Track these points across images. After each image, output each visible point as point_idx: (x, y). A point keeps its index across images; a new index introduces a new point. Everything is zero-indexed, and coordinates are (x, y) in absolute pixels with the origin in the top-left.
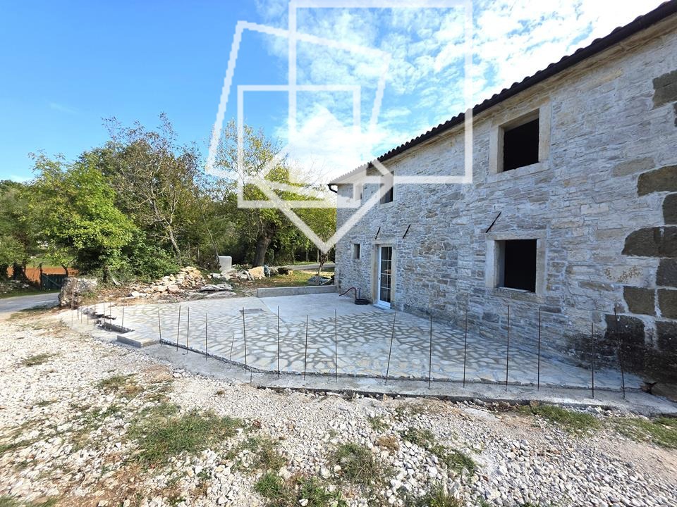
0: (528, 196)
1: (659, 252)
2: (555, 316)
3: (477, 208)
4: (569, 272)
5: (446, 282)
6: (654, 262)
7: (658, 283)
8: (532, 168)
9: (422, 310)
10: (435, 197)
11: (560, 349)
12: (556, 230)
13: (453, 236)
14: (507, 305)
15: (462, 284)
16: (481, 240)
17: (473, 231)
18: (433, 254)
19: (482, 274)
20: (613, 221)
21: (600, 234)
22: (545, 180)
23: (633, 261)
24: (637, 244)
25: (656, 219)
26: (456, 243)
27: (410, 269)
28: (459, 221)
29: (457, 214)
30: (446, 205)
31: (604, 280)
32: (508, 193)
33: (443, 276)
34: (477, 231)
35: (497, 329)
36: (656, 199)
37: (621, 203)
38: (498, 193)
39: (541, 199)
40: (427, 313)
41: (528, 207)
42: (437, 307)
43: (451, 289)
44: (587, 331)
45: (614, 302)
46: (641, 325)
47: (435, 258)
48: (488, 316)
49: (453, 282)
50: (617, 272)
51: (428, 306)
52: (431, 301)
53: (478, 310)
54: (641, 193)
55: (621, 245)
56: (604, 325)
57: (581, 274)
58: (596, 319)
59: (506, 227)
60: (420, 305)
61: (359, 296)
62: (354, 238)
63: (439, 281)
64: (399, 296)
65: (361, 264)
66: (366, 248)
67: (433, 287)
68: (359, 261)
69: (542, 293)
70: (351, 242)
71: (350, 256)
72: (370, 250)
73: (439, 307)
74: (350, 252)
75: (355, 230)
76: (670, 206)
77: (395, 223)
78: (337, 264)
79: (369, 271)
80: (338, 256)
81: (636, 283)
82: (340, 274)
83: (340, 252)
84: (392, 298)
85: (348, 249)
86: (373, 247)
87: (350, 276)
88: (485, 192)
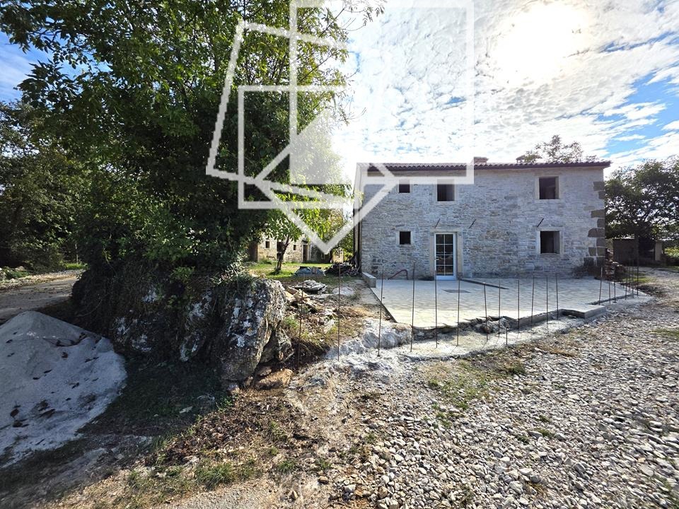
0: (555, 212)
1: (597, 236)
2: (568, 261)
3: (529, 214)
4: (572, 244)
5: (510, 254)
6: (595, 239)
7: (597, 245)
8: (556, 201)
9: (491, 274)
10: (497, 205)
11: (569, 274)
12: (567, 228)
13: (514, 228)
14: (547, 262)
15: (522, 254)
16: (533, 230)
17: (528, 226)
18: (498, 238)
19: (534, 248)
20: (585, 226)
21: (582, 230)
22: (562, 207)
23: (591, 239)
24: (592, 233)
25: (596, 226)
26: (517, 232)
27: (477, 248)
28: (518, 220)
29: (516, 216)
30: (507, 211)
31: (583, 246)
32: (545, 210)
33: (508, 251)
34: (531, 226)
35: (542, 273)
36: (596, 219)
37: (587, 220)
38: (540, 209)
39: (561, 215)
40: (496, 274)
41: (556, 217)
42: (503, 269)
43: (514, 257)
44: (578, 265)
45: (586, 253)
46: (593, 259)
47: (501, 240)
48: (537, 268)
49: (516, 254)
50: (587, 243)
51: (496, 269)
52: (499, 266)
53: (532, 266)
54: (592, 217)
55: (587, 234)
56: (583, 262)
57: (576, 244)
58: (581, 260)
59: (546, 225)
60: (488, 270)
61: (413, 276)
62: (401, 225)
63: (504, 254)
64: (467, 268)
65: (413, 248)
66: (420, 235)
67: (499, 258)
68: (410, 246)
69: (562, 253)
70: (394, 229)
71: (394, 241)
72: (427, 237)
73: (505, 269)
74: (393, 238)
75: (400, 219)
76: (599, 222)
77: (457, 217)
78: (367, 251)
79: (426, 254)
80: (368, 243)
81: (591, 246)
82: (374, 260)
83: (373, 239)
84: (459, 271)
85: (390, 236)
86: (432, 234)
87: (395, 260)
88: (533, 207)
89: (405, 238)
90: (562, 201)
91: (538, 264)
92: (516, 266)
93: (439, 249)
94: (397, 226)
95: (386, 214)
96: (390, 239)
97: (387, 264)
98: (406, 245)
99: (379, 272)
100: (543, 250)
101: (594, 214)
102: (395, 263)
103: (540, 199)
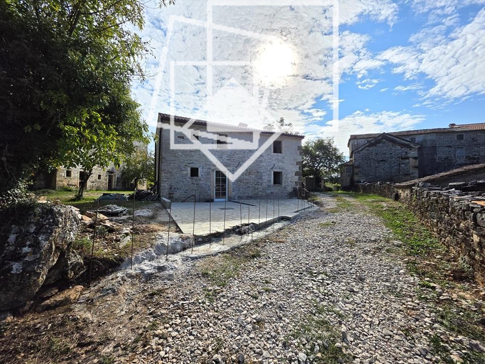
0: (280, 161)
2: (286, 189)
3: (268, 161)
4: (288, 179)
5: (258, 185)
6: (298, 177)
7: (299, 180)
8: (281, 154)
9: (248, 197)
11: (287, 196)
12: (286, 170)
13: (260, 169)
14: (276, 189)
15: (264, 184)
16: (270, 171)
17: (267, 168)
18: (252, 175)
19: (270, 181)
20: (293, 169)
21: (292, 172)
22: (284, 158)
23: (296, 177)
24: (297, 174)
25: (298, 170)
26: (262, 171)
28: (262, 164)
29: (261, 161)
31: (292, 180)
32: (276, 159)
33: (257, 183)
34: (269, 168)
35: (274, 196)
36: (298, 166)
37: (294, 166)
38: (273, 159)
39: (283, 163)
40: (251, 197)
41: (281, 164)
42: (254, 194)
43: (260, 186)
44: (290, 191)
45: (294, 185)
46: (296, 188)
48: (272, 193)
49: (261, 184)
50: (294, 179)
51: (251, 194)
52: (252, 192)
53: (269, 192)
54: (297, 165)
55: (294, 174)
56: (293, 189)
57: (290, 180)
58: (291, 188)
59: (276, 168)
60: (246, 195)
61: (199, 199)
62: (192, 163)
63: (255, 185)
64: (234, 193)
65: (200, 180)
66: (205, 170)
67: (253, 187)
68: (198, 178)
69: (283, 184)
70: (186, 165)
71: (186, 174)
72: (210, 172)
73: (256, 194)
74: (186, 172)
75: (191, 159)
76: (299, 167)
77: (228, 160)
78: (165, 181)
79: (209, 184)
80: (166, 175)
81: (296, 181)
82: (171, 188)
83: (170, 172)
84: (229, 195)
85: (184, 170)
86: (213, 170)
87: (187, 188)
88: (270, 157)
89: (194, 172)
90: (284, 155)
91: (272, 191)
92: (261, 192)
93: (217, 180)
94: (189, 163)
95: (181, 154)
96: (184, 172)
97: (180, 191)
98: (195, 178)
99: (174, 197)
100: (275, 183)
101: (297, 163)
102: (187, 190)
103: (274, 152)
